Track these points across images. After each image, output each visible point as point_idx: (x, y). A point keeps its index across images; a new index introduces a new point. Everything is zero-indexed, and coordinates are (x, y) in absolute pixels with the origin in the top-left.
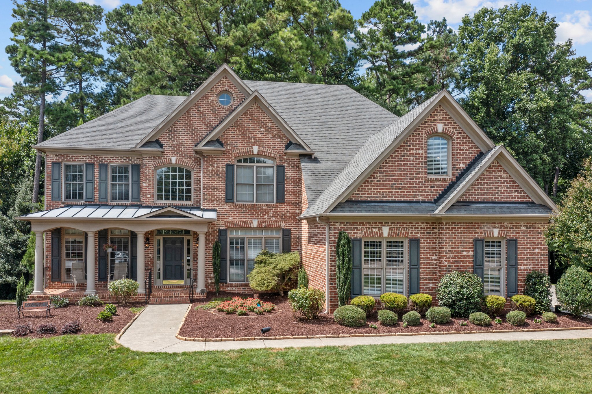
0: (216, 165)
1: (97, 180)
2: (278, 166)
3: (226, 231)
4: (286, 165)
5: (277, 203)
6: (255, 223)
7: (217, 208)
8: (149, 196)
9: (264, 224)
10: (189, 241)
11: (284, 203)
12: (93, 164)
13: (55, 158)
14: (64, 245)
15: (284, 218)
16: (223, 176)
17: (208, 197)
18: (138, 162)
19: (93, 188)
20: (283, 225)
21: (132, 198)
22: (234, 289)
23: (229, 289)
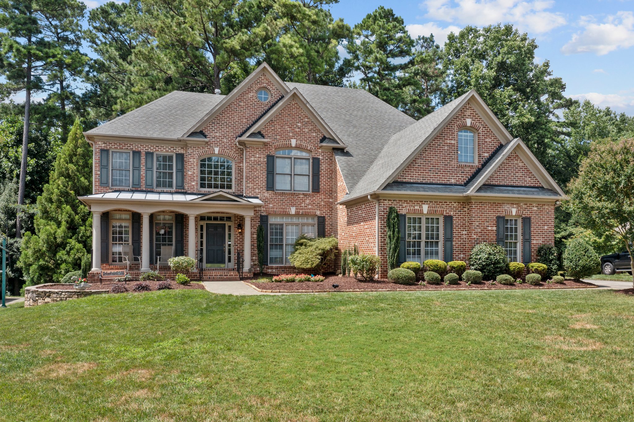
0: (257, 156)
1: (143, 168)
2: (314, 159)
3: (267, 217)
4: (320, 157)
5: (313, 192)
6: (293, 211)
7: (259, 196)
8: (193, 183)
9: (301, 211)
10: (230, 227)
11: (319, 192)
12: (139, 152)
13: (103, 145)
14: (111, 229)
15: (319, 206)
16: (264, 166)
17: (250, 185)
18: (182, 151)
19: (139, 175)
20: (318, 213)
21: (177, 186)
22: (274, 271)
23: (270, 271)
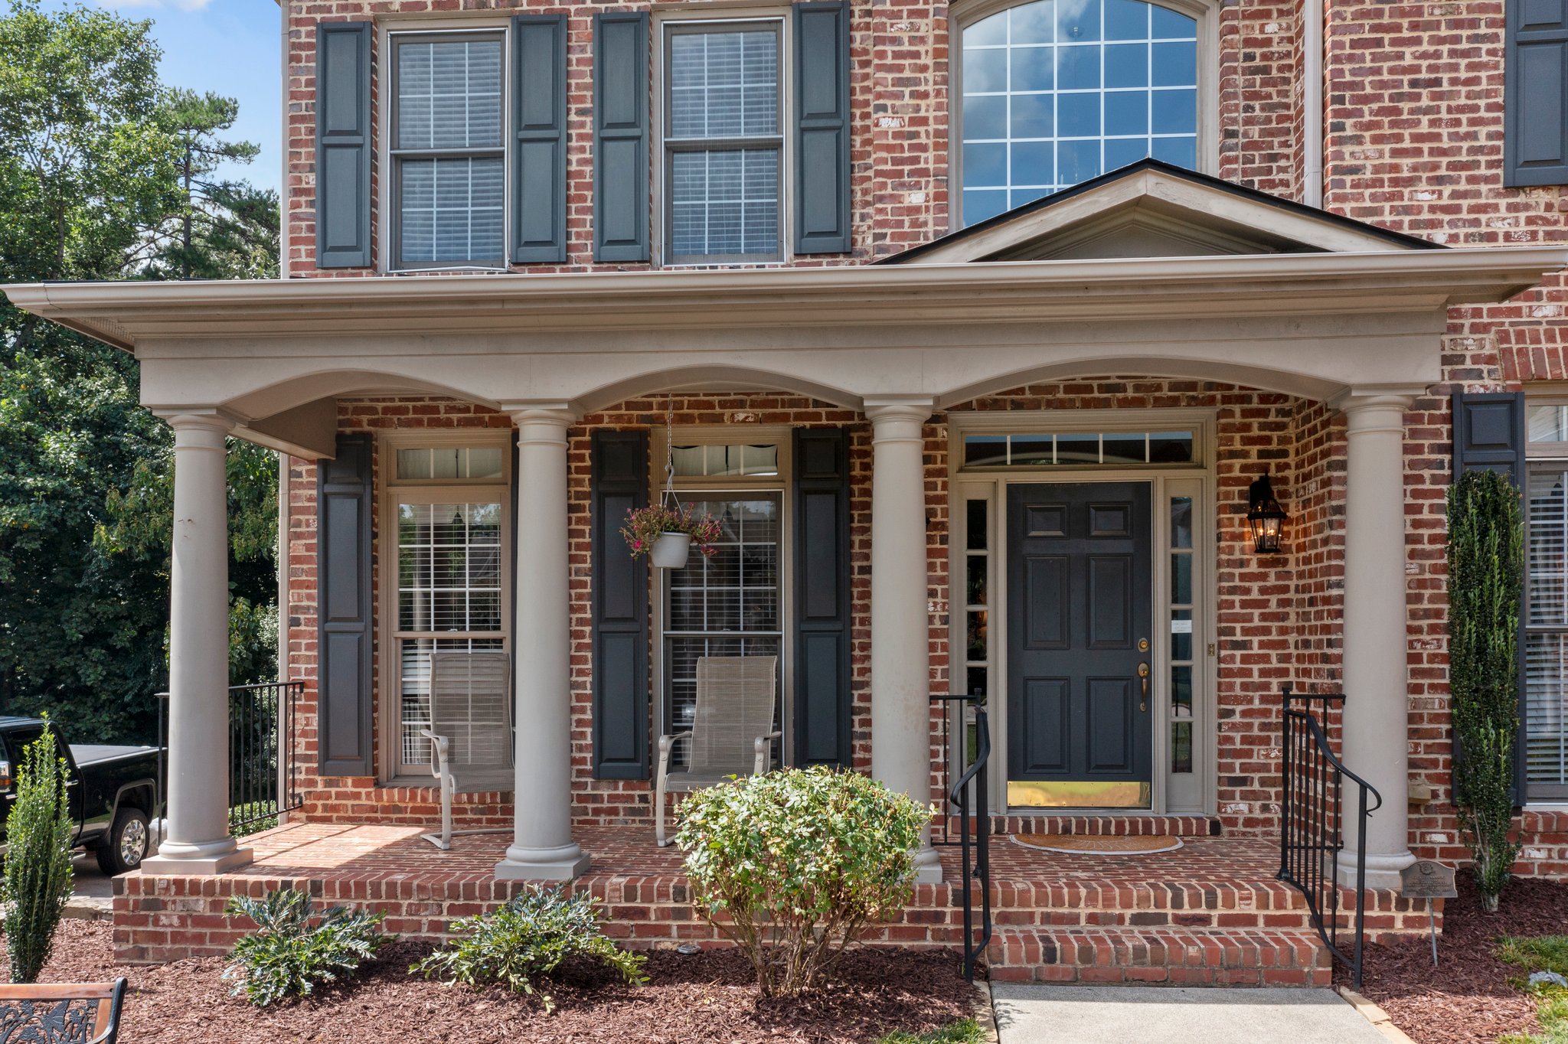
1: (583, 125)
10: (1183, 506)
12: (557, 23)
14: (392, 548)
19: (560, 175)
21: (801, 234)
